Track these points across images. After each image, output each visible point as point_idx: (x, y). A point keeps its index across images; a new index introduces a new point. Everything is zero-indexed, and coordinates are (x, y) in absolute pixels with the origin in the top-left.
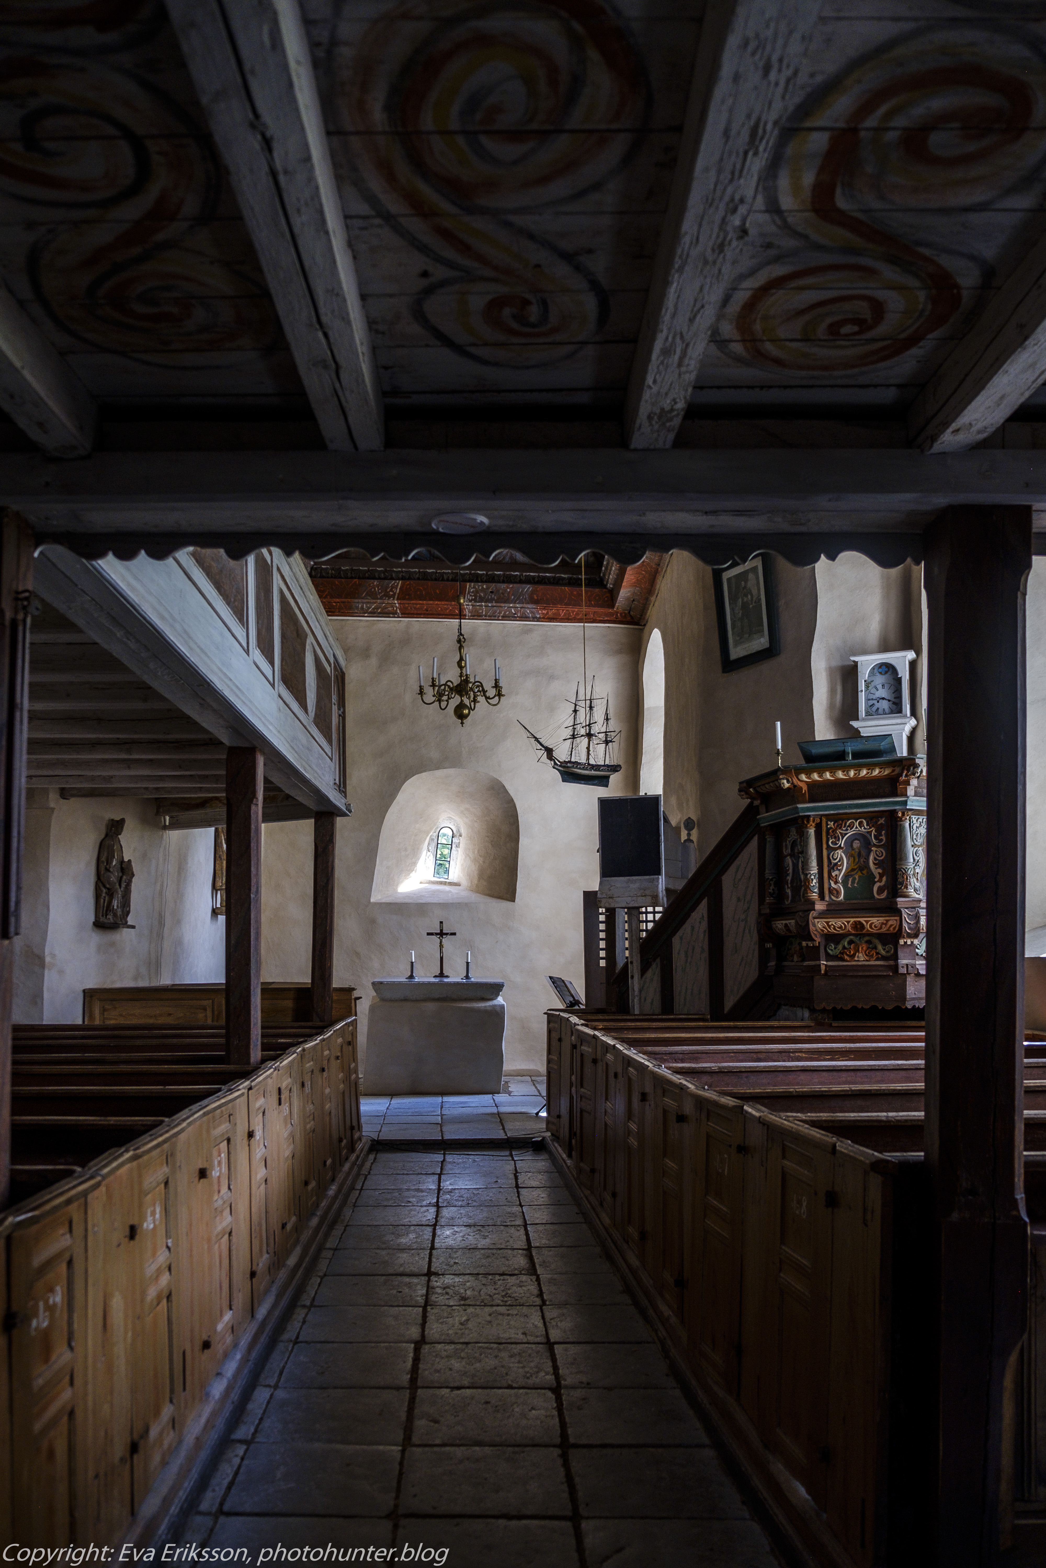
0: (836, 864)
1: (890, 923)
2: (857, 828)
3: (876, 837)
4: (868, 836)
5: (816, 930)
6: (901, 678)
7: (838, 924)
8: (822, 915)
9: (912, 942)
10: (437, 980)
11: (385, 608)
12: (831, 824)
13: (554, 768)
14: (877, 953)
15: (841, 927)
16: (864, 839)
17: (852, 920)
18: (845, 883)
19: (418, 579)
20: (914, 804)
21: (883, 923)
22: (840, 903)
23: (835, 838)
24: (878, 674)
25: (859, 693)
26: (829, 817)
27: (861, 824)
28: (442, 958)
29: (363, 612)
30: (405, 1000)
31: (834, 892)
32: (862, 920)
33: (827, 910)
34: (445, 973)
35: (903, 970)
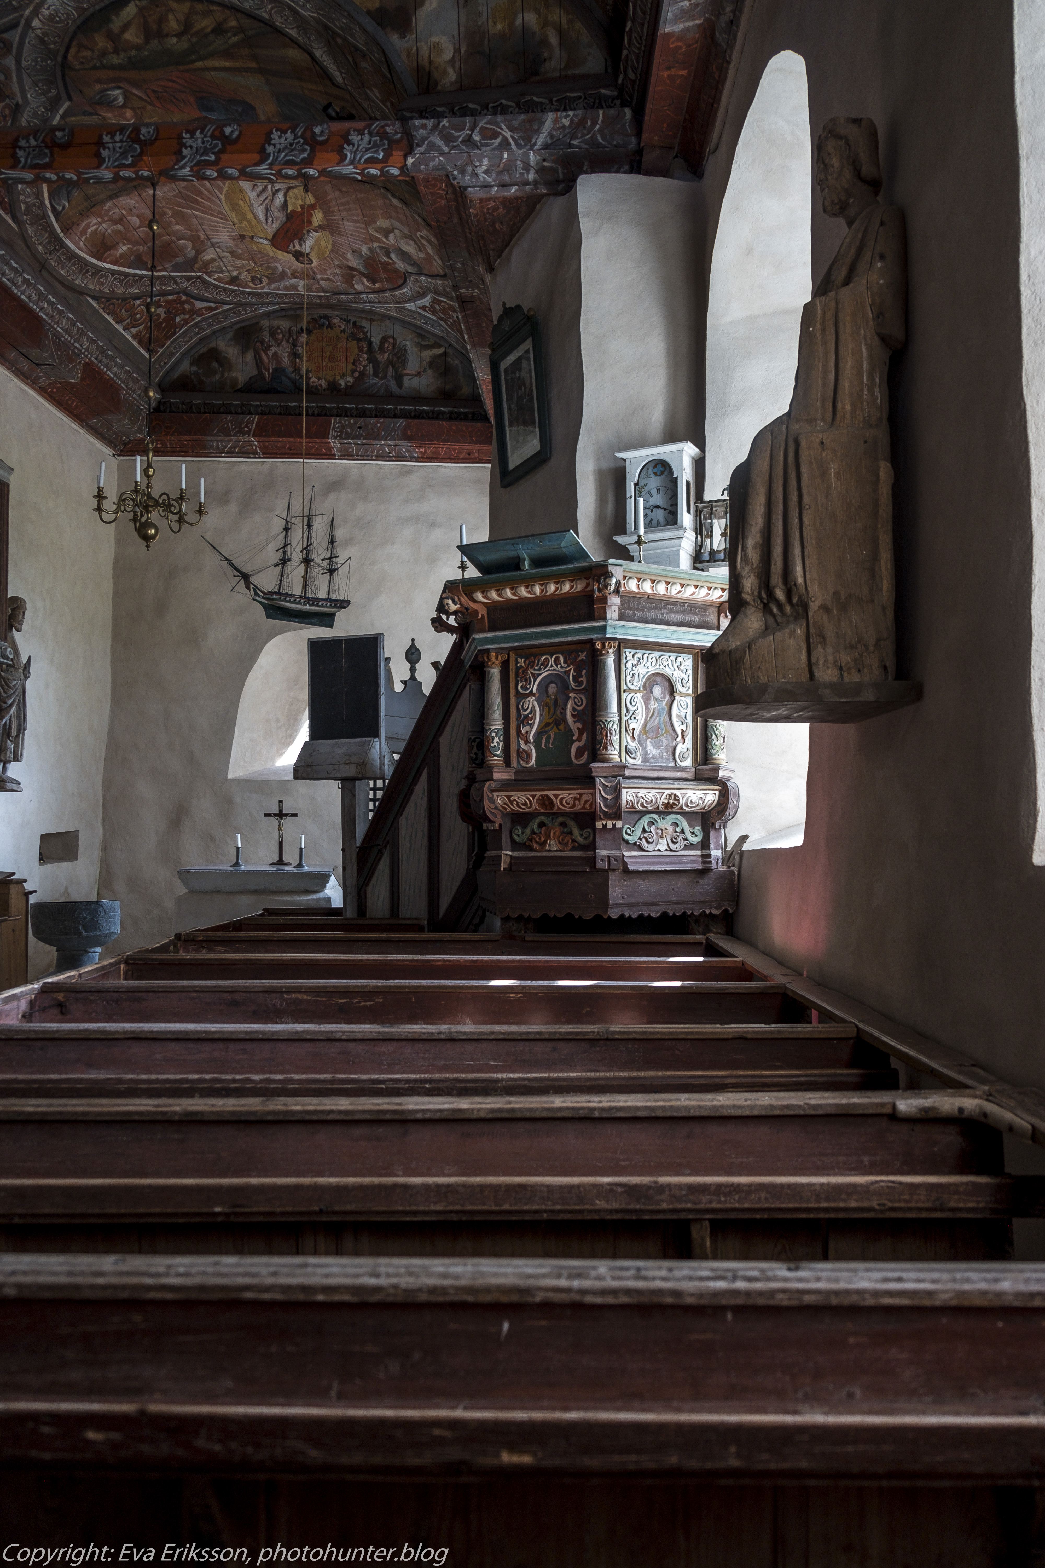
0: (526, 717)
1: (584, 798)
2: (552, 666)
3: (575, 679)
4: (565, 677)
5: (496, 808)
6: (676, 478)
7: (525, 799)
8: (505, 786)
9: (614, 825)
10: (274, 869)
11: (243, 447)
12: (521, 661)
13: (254, 600)
14: (573, 841)
15: (525, 804)
16: (560, 680)
17: (538, 793)
18: (537, 743)
19: (280, 414)
20: (617, 630)
21: (575, 799)
22: (530, 770)
23: (526, 680)
24: (652, 475)
25: (628, 500)
26: (519, 651)
27: (557, 661)
28: (281, 843)
29: (219, 453)
30: (218, 892)
31: (524, 755)
32: (550, 793)
33: (515, 780)
34: (285, 859)
35: (602, 865)
